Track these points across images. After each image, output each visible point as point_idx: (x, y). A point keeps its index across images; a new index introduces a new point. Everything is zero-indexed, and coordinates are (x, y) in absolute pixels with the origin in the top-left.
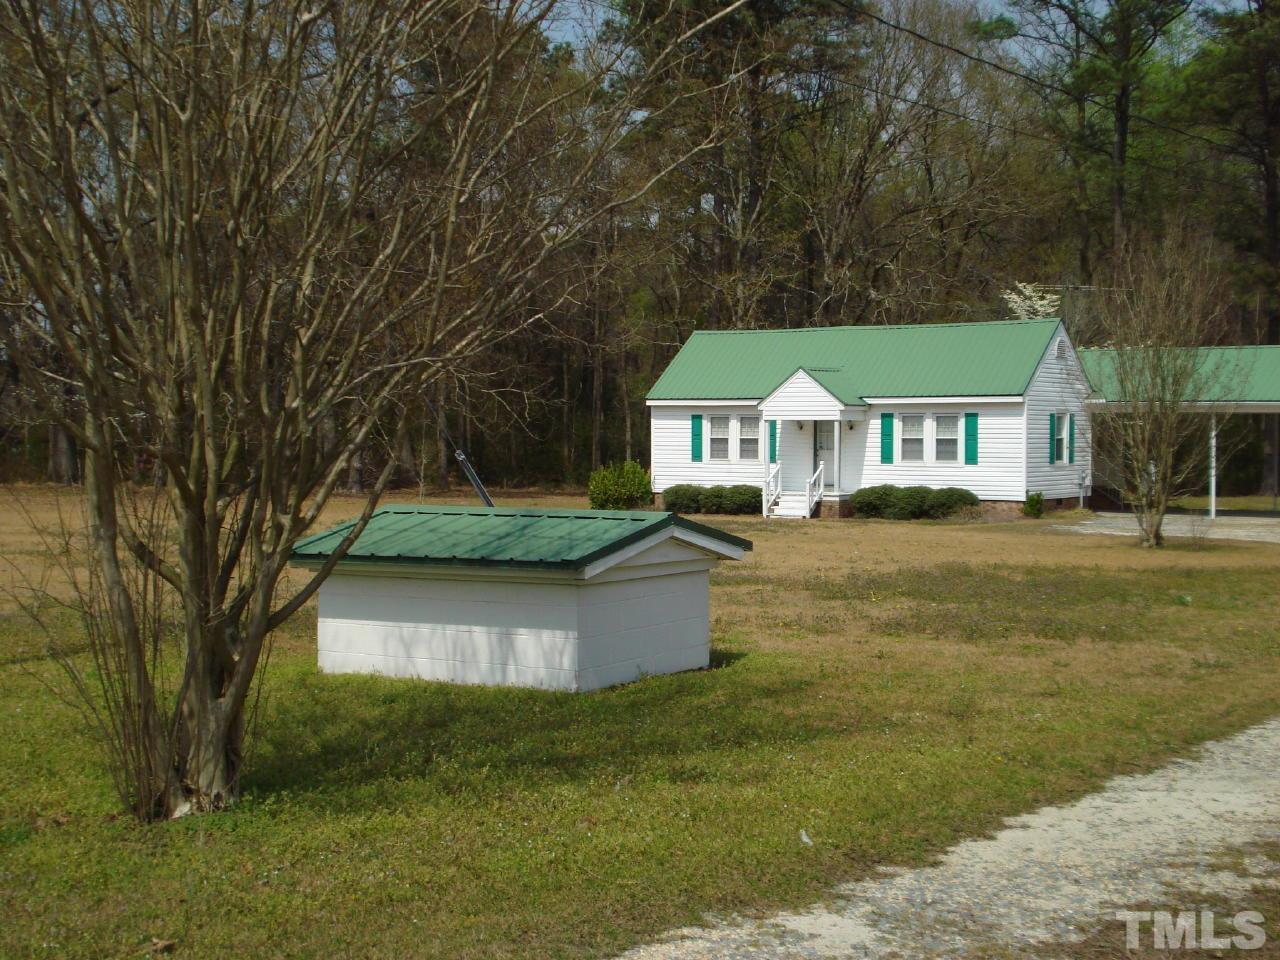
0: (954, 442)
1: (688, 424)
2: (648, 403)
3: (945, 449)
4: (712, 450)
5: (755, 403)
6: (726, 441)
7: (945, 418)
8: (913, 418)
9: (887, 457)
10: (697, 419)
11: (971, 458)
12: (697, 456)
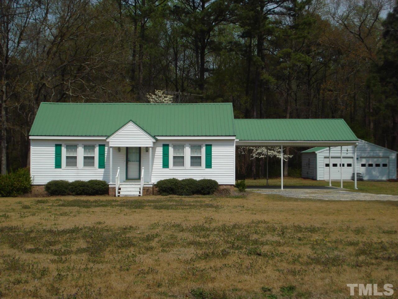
0: (200, 158)
1: (53, 149)
2: (30, 138)
3: (196, 161)
4: (67, 163)
5: (104, 138)
6: (75, 158)
7: (196, 146)
8: (179, 146)
9: (166, 165)
10: (58, 146)
11: (209, 165)
12: (58, 165)
